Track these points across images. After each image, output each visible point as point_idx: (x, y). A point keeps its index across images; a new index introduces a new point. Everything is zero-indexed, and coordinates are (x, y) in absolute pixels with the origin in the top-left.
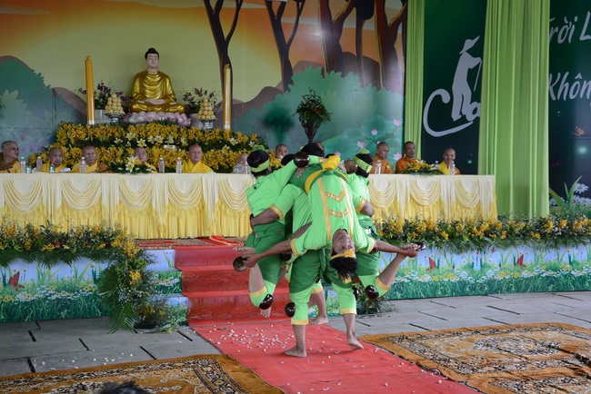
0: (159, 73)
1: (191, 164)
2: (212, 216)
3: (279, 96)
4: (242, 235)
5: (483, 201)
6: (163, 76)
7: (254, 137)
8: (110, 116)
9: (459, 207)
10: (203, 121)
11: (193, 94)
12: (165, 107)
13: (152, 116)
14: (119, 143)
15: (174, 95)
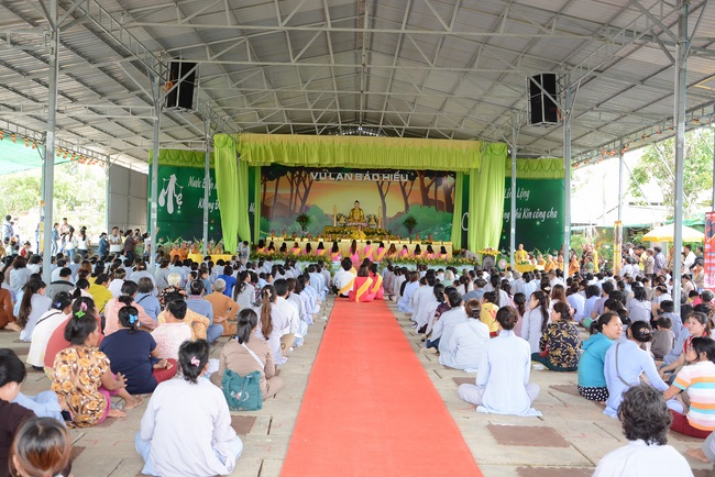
3: (403, 215)
6: (360, 210)
8: (341, 224)
11: (369, 216)
12: (359, 221)
15: (363, 216)
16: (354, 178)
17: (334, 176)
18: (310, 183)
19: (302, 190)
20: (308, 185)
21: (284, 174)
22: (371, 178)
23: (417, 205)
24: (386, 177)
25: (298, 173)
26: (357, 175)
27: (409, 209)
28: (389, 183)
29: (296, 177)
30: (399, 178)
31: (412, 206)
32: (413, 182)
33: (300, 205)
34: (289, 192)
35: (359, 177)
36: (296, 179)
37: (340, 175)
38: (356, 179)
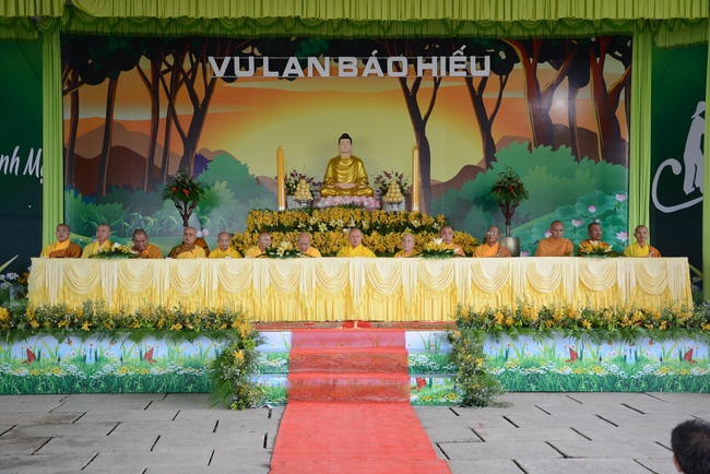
0: (352, 157)
1: (351, 248)
2: (358, 301)
3: (480, 174)
4: (390, 320)
5: (672, 287)
6: (355, 160)
7: (441, 219)
8: (300, 202)
9: (640, 294)
10: (391, 203)
11: (385, 177)
12: (353, 191)
13: (338, 200)
14: (302, 228)
15: (366, 178)
16: (334, 71)
17: (278, 66)
18: (209, 89)
19: (185, 110)
20: (201, 95)
21: (131, 63)
22: (385, 70)
23: (520, 143)
24: (427, 66)
25: (170, 59)
26: (342, 59)
27: (495, 155)
28: (437, 82)
29: (166, 72)
30: (464, 66)
31: (504, 149)
32: (504, 77)
33: (182, 154)
34: (148, 116)
35: (349, 65)
36: (168, 77)
37: (293, 60)
38: (342, 74)
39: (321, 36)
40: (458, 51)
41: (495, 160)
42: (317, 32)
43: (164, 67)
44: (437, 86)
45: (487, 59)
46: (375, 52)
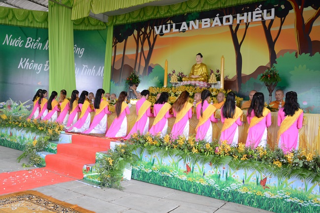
16: (200, 26)
17: (178, 27)
18: (155, 39)
19: (146, 49)
20: (152, 42)
21: (131, 33)
22: (222, 22)
23: (290, 53)
24: (242, 18)
25: (143, 30)
26: (203, 20)
27: (276, 60)
28: (247, 25)
29: (142, 34)
30: (260, 15)
31: (281, 56)
32: (283, 18)
33: (144, 66)
34: (135, 53)
35: (206, 23)
36: (142, 36)
37: (184, 23)
38: (203, 27)
39: (196, 11)
40: (258, 8)
41: (276, 62)
42: (195, 10)
43: (141, 33)
44: (247, 27)
45: (273, 10)
46: (218, 15)
